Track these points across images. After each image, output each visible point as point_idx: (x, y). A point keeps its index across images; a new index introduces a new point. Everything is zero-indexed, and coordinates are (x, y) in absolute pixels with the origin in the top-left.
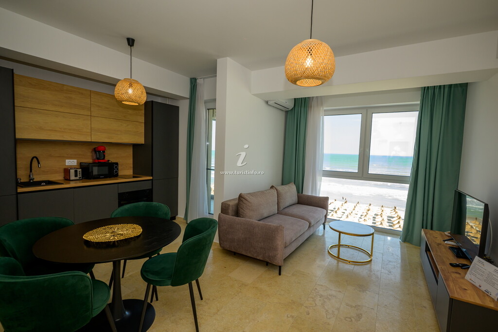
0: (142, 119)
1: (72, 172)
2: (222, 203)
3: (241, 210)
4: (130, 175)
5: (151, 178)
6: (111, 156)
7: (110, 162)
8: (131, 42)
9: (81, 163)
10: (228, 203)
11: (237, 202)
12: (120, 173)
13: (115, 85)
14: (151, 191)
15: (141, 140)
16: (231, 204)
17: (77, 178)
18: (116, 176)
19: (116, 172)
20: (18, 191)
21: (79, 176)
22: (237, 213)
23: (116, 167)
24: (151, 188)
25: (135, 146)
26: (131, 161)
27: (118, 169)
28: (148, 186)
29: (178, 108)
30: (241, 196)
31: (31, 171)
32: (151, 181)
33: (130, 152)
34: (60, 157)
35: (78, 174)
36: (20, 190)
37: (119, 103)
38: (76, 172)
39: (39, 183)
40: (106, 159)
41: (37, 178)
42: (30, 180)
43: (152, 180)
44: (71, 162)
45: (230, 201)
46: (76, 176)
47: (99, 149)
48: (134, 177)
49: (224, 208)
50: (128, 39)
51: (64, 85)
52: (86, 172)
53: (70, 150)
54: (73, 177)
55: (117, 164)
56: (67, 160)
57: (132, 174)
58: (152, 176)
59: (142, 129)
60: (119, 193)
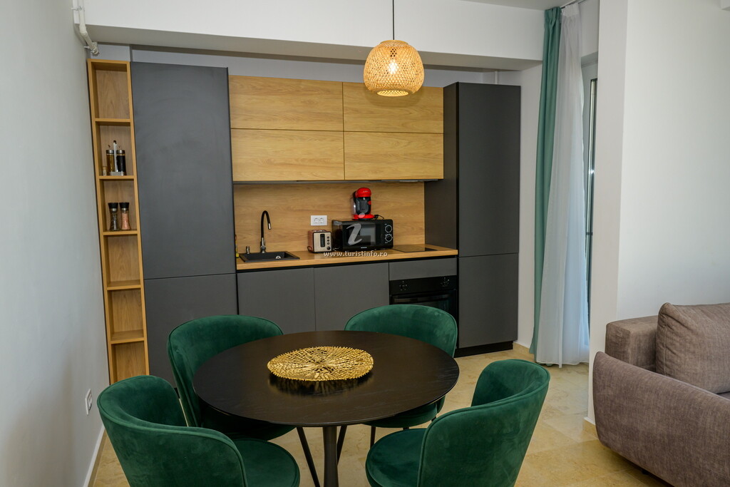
0: (439, 126)
1: (317, 236)
2: (607, 326)
3: (665, 353)
4: (417, 246)
5: (455, 252)
6: (383, 206)
7: (379, 218)
9: (333, 222)
10: (627, 327)
11: (655, 326)
12: (396, 242)
13: (363, 62)
14: (454, 281)
15: (436, 171)
16: (633, 330)
17: (325, 249)
18: (389, 246)
19: (389, 238)
20: (238, 269)
21: (327, 246)
22: (654, 359)
23: (389, 229)
24: (454, 273)
25: (429, 185)
26: (421, 217)
27: (392, 233)
28: (447, 270)
29: (518, 89)
30: (664, 313)
31: (262, 236)
32: (455, 259)
33: (419, 197)
34: (302, 210)
35: (326, 242)
36: (240, 266)
37: (372, 95)
38: (322, 236)
39: (271, 256)
40: (373, 213)
41: (270, 248)
42: (262, 250)
43: (457, 256)
44: (320, 221)
45: (634, 321)
46: (323, 245)
47: (361, 194)
48: (427, 250)
49: (616, 342)
51: (300, 81)
52: (340, 238)
53: (316, 199)
54: (318, 248)
55: (390, 222)
56: (313, 217)
57: (424, 243)
58: (458, 248)
59: (438, 148)
60: (390, 282)
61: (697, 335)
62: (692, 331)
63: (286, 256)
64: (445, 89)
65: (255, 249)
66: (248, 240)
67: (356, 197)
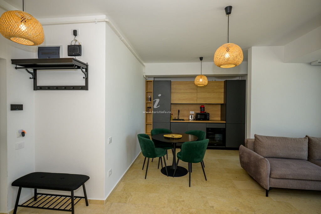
0: (223, 90)
1: (190, 116)
4: (218, 120)
5: (225, 122)
6: (208, 110)
7: (206, 113)
8: (201, 59)
9: (196, 113)
14: (225, 129)
15: (222, 102)
16: (249, 140)
17: (192, 119)
18: (208, 120)
19: (208, 117)
23: (208, 115)
24: (225, 127)
25: (221, 104)
26: (220, 113)
28: (223, 127)
29: (246, 81)
30: (255, 137)
31: (179, 115)
32: (225, 124)
33: (219, 108)
34: (188, 110)
36: (171, 121)
38: (192, 116)
39: (181, 120)
40: (205, 111)
41: (180, 118)
42: (178, 118)
46: (192, 118)
47: (202, 107)
48: (221, 121)
50: (200, 58)
53: (192, 107)
55: (209, 114)
56: (191, 112)
57: (220, 119)
59: (222, 96)
60: (207, 128)
61: (262, 142)
62: (260, 141)
63: (183, 120)
64: (224, 81)
65: (177, 118)
66: (175, 116)
67: (201, 108)
